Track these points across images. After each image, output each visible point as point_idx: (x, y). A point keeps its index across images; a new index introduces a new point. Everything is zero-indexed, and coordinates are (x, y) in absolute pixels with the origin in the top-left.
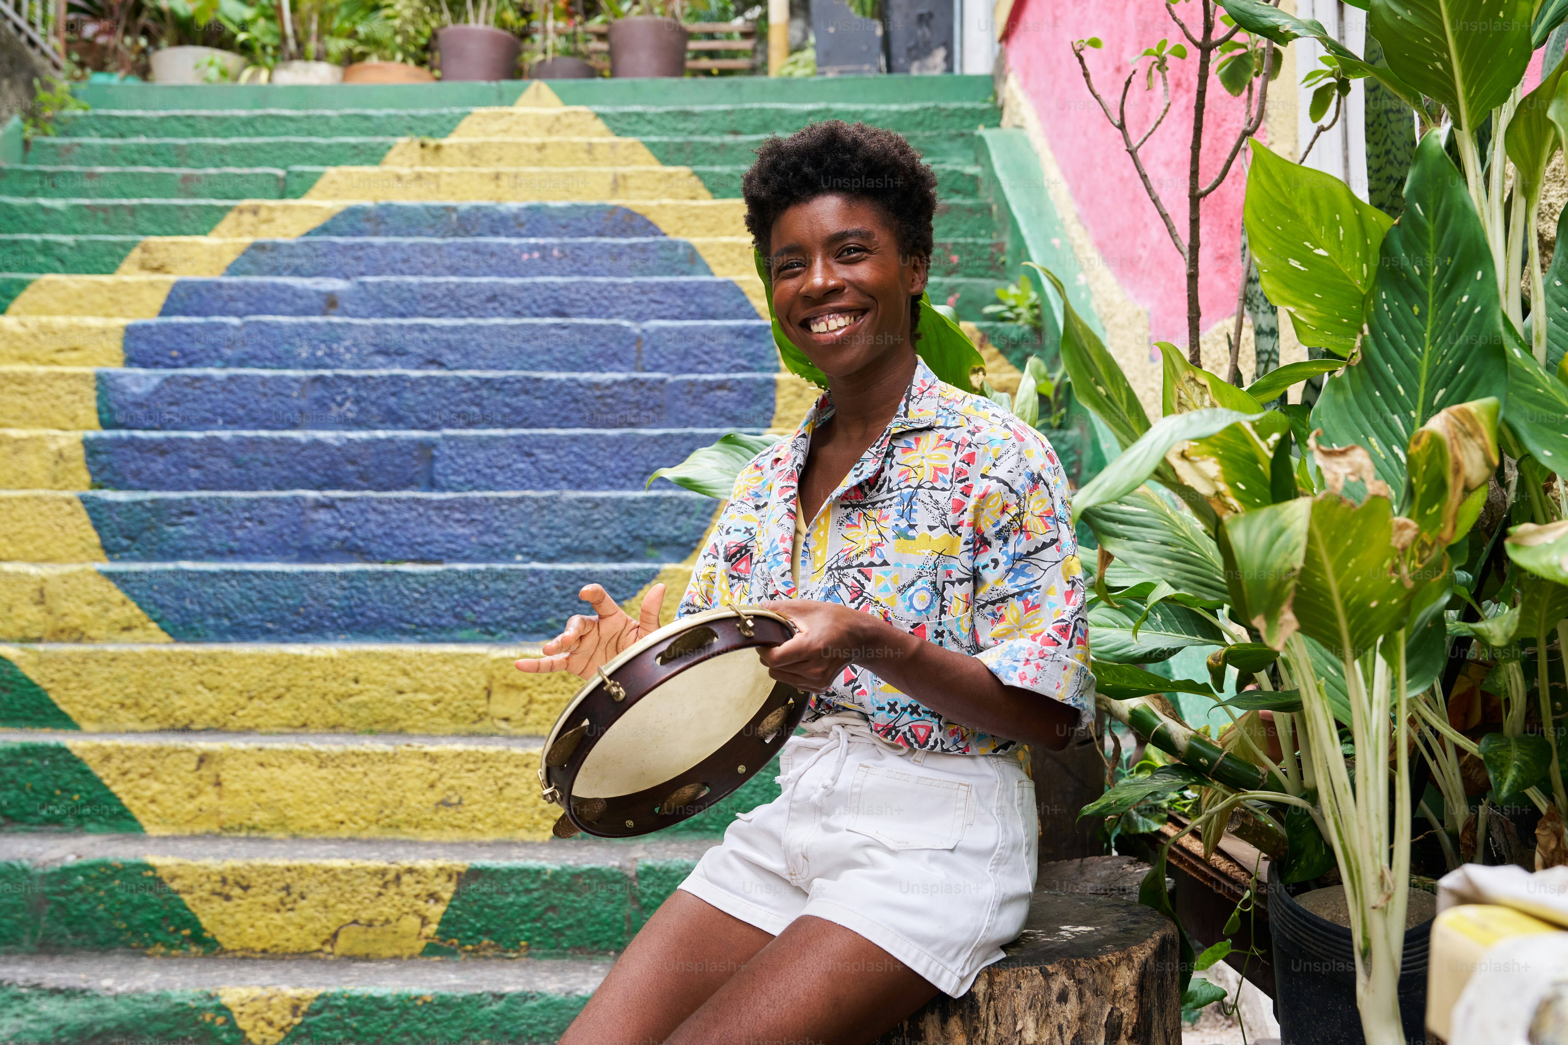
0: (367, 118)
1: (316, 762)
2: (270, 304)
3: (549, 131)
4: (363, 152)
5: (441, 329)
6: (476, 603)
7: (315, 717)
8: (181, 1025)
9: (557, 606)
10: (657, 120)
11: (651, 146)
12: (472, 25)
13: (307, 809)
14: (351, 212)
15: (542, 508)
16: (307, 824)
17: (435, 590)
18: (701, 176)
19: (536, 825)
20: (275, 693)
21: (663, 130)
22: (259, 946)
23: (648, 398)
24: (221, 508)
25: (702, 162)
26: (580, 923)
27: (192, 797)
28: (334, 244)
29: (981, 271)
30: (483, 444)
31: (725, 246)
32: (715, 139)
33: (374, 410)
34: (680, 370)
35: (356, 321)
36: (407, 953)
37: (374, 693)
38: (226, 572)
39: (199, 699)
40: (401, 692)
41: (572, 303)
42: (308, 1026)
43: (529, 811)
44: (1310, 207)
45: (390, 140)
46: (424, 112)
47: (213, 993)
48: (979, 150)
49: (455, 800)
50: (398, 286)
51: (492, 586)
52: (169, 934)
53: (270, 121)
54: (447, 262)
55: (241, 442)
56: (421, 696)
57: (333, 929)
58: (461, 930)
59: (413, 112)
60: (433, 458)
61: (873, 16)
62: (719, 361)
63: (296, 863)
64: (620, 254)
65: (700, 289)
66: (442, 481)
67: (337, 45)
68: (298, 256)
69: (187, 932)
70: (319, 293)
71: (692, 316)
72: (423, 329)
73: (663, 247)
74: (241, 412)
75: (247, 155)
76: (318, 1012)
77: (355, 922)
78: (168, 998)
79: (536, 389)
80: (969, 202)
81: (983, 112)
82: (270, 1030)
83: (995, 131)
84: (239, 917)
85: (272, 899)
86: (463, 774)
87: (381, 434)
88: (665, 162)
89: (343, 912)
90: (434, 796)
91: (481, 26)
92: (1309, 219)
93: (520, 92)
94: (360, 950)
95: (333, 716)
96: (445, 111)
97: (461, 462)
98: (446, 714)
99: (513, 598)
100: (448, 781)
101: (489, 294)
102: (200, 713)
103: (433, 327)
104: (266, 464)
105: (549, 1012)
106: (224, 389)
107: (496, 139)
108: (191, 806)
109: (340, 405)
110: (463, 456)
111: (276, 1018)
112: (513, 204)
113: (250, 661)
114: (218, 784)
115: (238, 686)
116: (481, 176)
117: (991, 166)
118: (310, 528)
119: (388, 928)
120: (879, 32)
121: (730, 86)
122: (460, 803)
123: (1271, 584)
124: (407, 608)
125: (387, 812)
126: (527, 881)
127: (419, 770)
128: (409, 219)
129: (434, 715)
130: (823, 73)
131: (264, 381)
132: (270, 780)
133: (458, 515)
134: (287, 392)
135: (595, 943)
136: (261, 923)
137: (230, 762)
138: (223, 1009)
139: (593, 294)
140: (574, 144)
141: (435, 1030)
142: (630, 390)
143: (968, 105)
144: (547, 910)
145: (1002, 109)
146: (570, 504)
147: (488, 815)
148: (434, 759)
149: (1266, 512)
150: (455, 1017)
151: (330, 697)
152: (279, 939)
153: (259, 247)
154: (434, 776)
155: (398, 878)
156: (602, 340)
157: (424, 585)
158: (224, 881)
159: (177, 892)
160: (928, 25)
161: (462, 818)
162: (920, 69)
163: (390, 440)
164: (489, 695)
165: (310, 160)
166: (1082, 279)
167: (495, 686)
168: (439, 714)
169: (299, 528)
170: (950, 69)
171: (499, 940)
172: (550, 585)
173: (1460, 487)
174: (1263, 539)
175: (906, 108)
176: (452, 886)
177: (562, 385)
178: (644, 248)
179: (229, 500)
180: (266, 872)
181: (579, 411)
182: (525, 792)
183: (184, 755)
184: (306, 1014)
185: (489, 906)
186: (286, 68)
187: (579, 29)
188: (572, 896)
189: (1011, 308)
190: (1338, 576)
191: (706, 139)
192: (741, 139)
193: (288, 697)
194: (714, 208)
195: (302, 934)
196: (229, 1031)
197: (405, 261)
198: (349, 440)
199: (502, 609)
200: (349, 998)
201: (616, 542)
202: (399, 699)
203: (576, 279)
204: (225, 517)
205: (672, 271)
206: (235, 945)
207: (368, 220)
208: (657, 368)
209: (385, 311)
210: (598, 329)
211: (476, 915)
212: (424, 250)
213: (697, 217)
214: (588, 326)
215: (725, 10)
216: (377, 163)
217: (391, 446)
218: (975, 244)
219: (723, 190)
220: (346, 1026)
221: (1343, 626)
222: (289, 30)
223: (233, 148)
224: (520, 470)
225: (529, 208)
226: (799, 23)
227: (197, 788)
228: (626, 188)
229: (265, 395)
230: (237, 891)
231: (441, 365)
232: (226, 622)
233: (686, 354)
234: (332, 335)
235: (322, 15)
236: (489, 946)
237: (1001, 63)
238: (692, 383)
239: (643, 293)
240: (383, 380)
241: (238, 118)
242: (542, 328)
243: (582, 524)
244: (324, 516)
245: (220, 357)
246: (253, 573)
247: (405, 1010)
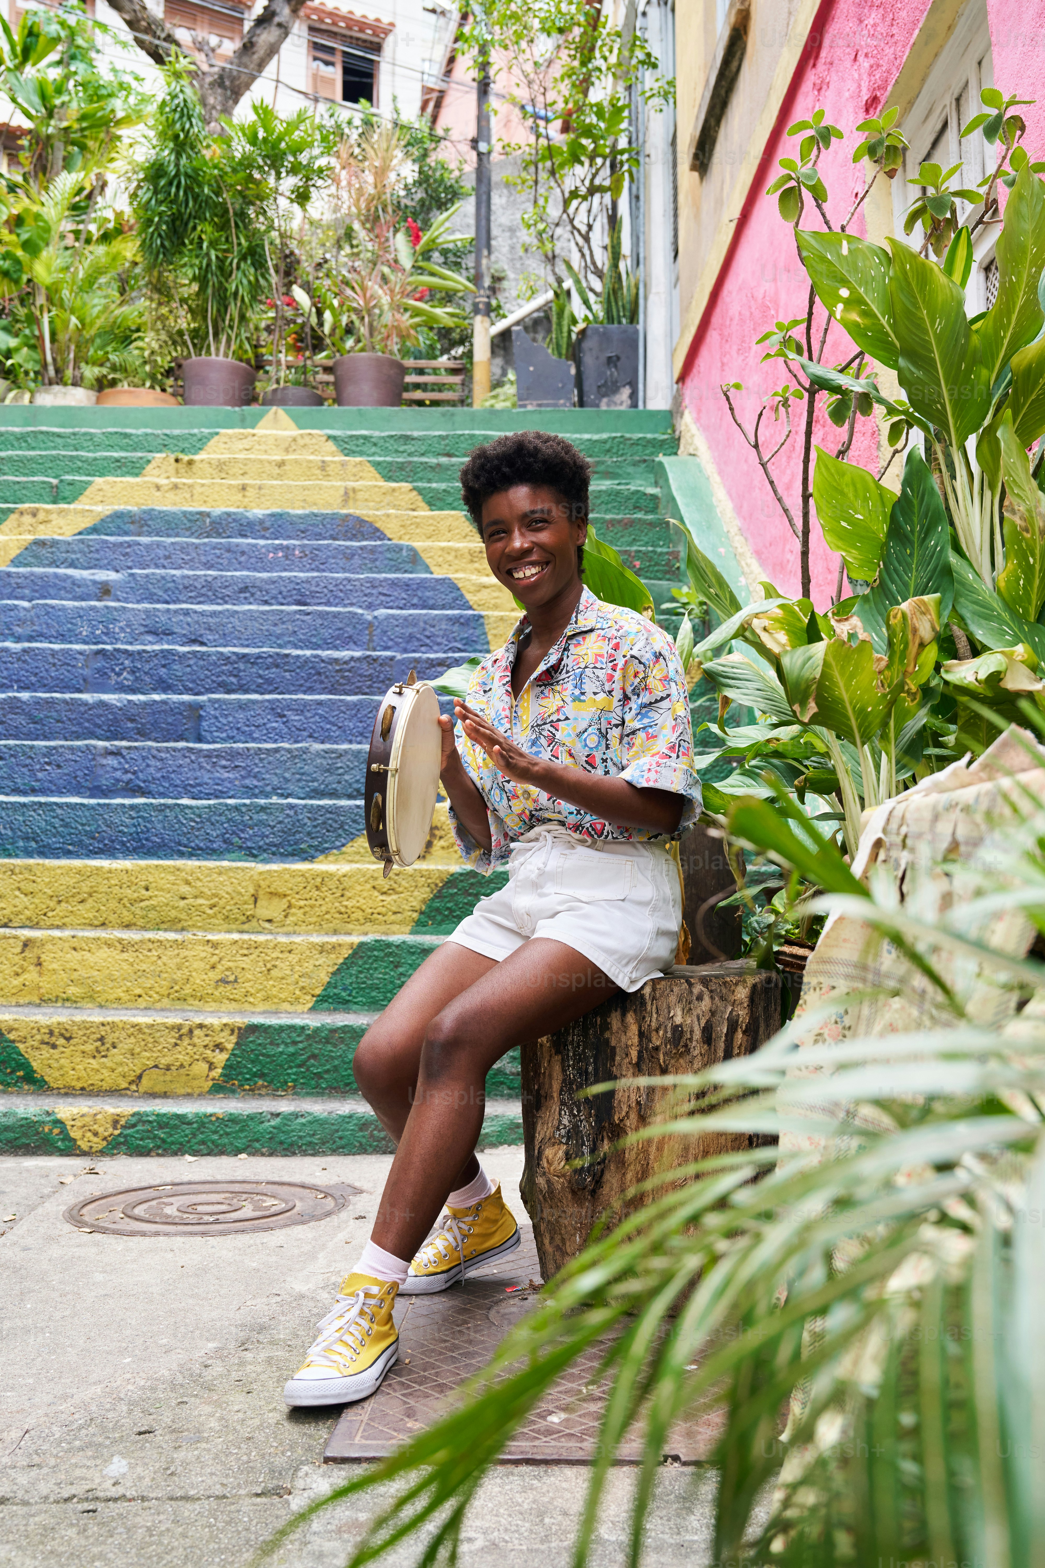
0: (126, 436)
1: (120, 947)
2: (52, 591)
3: (287, 450)
4: (124, 464)
5: (202, 614)
6: (242, 831)
7: (112, 917)
8: (25, 1135)
9: (309, 834)
10: (381, 443)
11: (377, 465)
12: (213, 357)
13: (111, 984)
14: (118, 516)
15: (295, 757)
16: (112, 997)
17: (209, 820)
18: (420, 491)
19: (297, 999)
20: (79, 898)
21: (386, 451)
22: (79, 1085)
23: (380, 672)
24: (24, 754)
25: (421, 479)
26: (336, 1069)
27: (17, 974)
28: (106, 542)
29: (659, 575)
30: (242, 706)
31: (443, 549)
32: (433, 461)
33: (147, 679)
34: (405, 651)
35: (130, 606)
36: (197, 1091)
37: (161, 898)
38: (35, 803)
39: (16, 902)
40: (184, 898)
41: (313, 595)
42: (126, 1136)
43: (291, 988)
44: (851, 488)
45: (150, 456)
46: (177, 432)
47: (50, 1110)
48: (659, 474)
49: (232, 978)
50: (163, 578)
51: (255, 817)
52: (7, 1075)
53: (41, 437)
54: (203, 559)
55: (38, 702)
56: (200, 901)
57: (138, 1072)
58: (241, 1073)
59: (168, 432)
60: (200, 717)
61: (567, 358)
62: (439, 644)
63: (109, 1019)
64: (353, 555)
65: (422, 584)
66: (208, 735)
67: (90, 372)
68: (74, 552)
69: (21, 1073)
70: (95, 582)
71: (414, 606)
72: (187, 613)
73: (389, 549)
74: (33, 679)
75: (21, 465)
76: (134, 1126)
77: (156, 1066)
78: (15, 1114)
79: (285, 664)
80: (650, 517)
81: (663, 441)
82: (95, 1139)
83: (673, 458)
84: (62, 1061)
85: (90, 1047)
86: (239, 958)
87: (156, 697)
88: (389, 479)
89: (146, 1058)
90: (214, 975)
91: (221, 358)
92: (851, 495)
93: (261, 416)
94: (159, 1088)
95: (127, 917)
96: (196, 431)
97: (224, 721)
98: (220, 916)
99: (273, 827)
100: (226, 963)
101: (241, 585)
102: (19, 913)
103: (195, 612)
104: (58, 721)
105: (315, 1126)
106: (19, 659)
107: (241, 456)
108: (17, 982)
109: (119, 674)
110: (226, 716)
111: (101, 1130)
112: (258, 512)
113: (59, 871)
114: (39, 964)
115: (50, 892)
116: (230, 487)
117: (669, 487)
118: (100, 771)
119: (182, 1071)
120: (573, 371)
121: (444, 415)
122: (236, 981)
123: (803, 686)
124: (185, 834)
125: (177, 988)
126: (294, 1035)
127: (203, 955)
128: (168, 522)
129: (210, 917)
130: (524, 406)
131: (54, 653)
132: (82, 962)
133: (224, 762)
134: (73, 663)
135: (347, 1085)
136: (80, 1067)
137: (49, 946)
138: (58, 1122)
139: (331, 587)
140: (310, 461)
141: (225, 1140)
142: (365, 666)
143: (649, 436)
144: (309, 1058)
145: (679, 439)
146: (318, 754)
147: (259, 991)
148: (215, 945)
149: (803, 648)
150: (241, 1130)
151: (125, 901)
152: (95, 1079)
153: (40, 543)
154: (215, 959)
155: (191, 1031)
156: (341, 625)
157: (200, 816)
158: (51, 1033)
159: (13, 1041)
160: (616, 367)
161: (238, 994)
162: (608, 405)
163: (164, 702)
164: (256, 902)
165: (78, 470)
166: (743, 581)
167: (261, 892)
168: (214, 916)
169: (91, 771)
170: (635, 405)
171: (271, 1082)
172: (304, 816)
173: (917, 642)
174: (800, 662)
175: (596, 437)
176: (234, 1039)
177: (307, 660)
178: (373, 550)
179: (32, 747)
180: (85, 1026)
181: (322, 682)
182: (288, 972)
183: (11, 941)
184: (123, 1127)
185: (263, 1055)
186: (46, 392)
187: (309, 362)
188: (329, 1047)
189: (684, 605)
190: (847, 691)
191: (424, 459)
192: (454, 460)
193: (90, 900)
194: (432, 517)
195: (113, 1075)
196: (63, 1140)
197: (167, 557)
198: (129, 701)
199: (263, 836)
200: (158, 1115)
201: (356, 786)
202: (182, 903)
203: (315, 574)
204: (28, 761)
205: (398, 570)
206: (60, 1084)
207: (133, 523)
208: (386, 648)
209: (151, 598)
210: (336, 615)
211: (253, 1062)
212: (183, 548)
213: (418, 525)
214: (328, 613)
215: (432, 347)
216: (137, 475)
217: (164, 707)
218: (654, 552)
219: (438, 503)
220: (156, 1137)
221: (854, 723)
222: (49, 359)
223: (10, 459)
224: (274, 729)
225: (272, 515)
226: (499, 361)
227: (22, 967)
228: (355, 500)
229: (54, 665)
230: (62, 1041)
231: (202, 644)
232: (33, 844)
233: (411, 637)
234: (108, 618)
235: (78, 346)
236: (263, 1086)
237: (678, 401)
238: (417, 660)
239: (374, 587)
240: (156, 654)
241: (13, 434)
242: (288, 613)
243: (328, 771)
244: (112, 761)
245: (12, 635)
246: (56, 804)
247: (202, 1124)
